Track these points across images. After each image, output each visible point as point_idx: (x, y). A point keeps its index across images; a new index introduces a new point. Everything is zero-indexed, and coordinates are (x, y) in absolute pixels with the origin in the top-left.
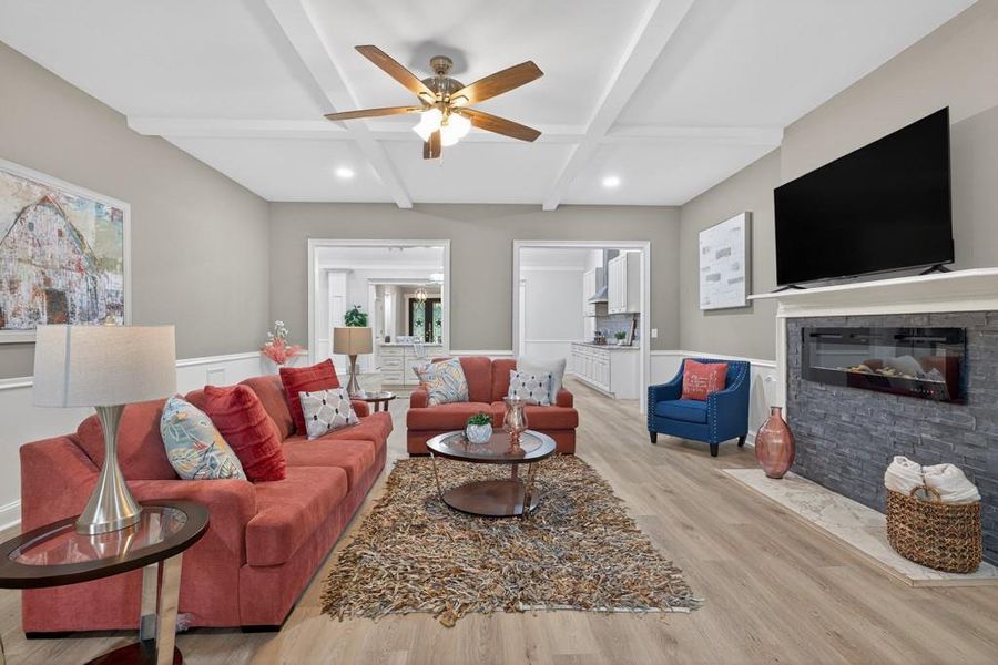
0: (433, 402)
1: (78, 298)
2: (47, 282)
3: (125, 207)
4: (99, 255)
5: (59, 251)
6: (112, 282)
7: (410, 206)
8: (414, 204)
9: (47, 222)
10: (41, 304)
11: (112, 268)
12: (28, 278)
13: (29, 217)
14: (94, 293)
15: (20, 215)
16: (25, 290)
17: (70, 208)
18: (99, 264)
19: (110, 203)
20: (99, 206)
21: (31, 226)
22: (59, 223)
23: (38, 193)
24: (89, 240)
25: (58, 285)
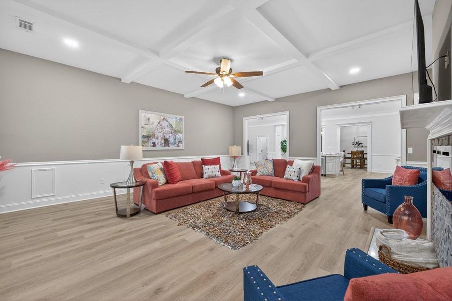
0: (258, 174)
1: (171, 140)
2: (164, 137)
3: (183, 117)
4: (176, 130)
5: (167, 130)
6: (179, 136)
7: (274, 100)
8: (276, 99)
9: (165, 124)
10: (163, 142)
11: (179, 133)
12: (160, 136)
13: (161, 123)
14: (175, 139)
15: (159, 123)
16: (159, 139)
17: (170, 120)
18: (176, 132)
19: (179, 117)
20: (176, 118)
21: (161, 125)
22: (167, 124)
23: (162, 118)
24: (174, 126)
25: (167, 137)
